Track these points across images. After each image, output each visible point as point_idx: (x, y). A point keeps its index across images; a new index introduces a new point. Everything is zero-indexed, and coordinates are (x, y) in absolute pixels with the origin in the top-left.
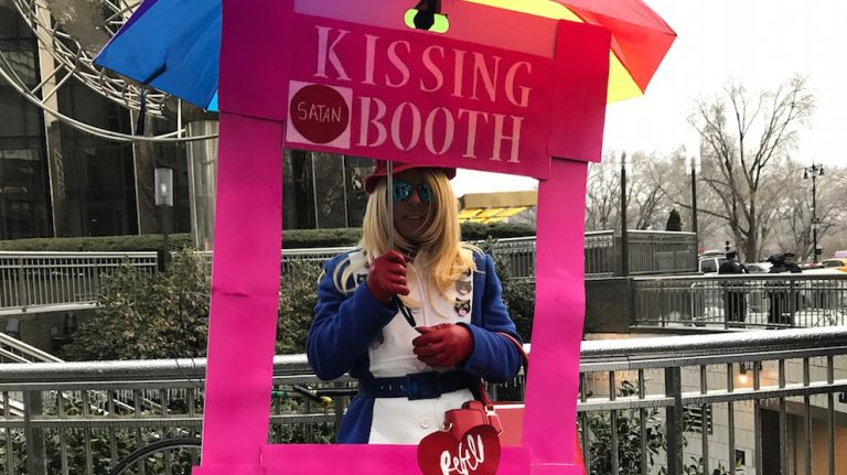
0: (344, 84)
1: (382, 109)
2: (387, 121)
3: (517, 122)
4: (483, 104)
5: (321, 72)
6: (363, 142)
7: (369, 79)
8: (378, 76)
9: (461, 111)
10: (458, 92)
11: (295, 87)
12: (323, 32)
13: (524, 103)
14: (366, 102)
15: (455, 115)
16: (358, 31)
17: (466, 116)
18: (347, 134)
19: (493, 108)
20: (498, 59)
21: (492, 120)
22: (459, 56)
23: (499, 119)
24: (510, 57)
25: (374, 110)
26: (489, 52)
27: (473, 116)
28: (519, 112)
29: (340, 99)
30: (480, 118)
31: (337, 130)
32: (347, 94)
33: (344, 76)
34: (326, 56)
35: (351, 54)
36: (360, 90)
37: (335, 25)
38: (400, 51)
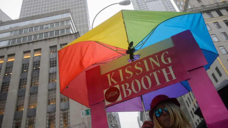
0: (116, 84)
1: (128, 85)
2: (130, 88)
3: (170, 68)
4: (157, 68)
5: (110, 84)
6: (125, 96)
7: (122, 80)
8: (124, 78)
9: (151, 74)
10: (148, 70)
11: (105, 91)
12: (109, 76)
13: (170, 61)
14: (123, 86)
15: (149, 76)
16: (117, 71)
17: (153, 75)
18: (120, 96)
19: (160, 68)
20: (156, 56)
21: (162, 72)
22: (145, 62)
23: (164, 70)
24: (159, 54)
25: (126, 86)
26: (153, 56)
27: (155, 74)
28: (169, 65)
29: (116, 88)
30: (157, 73)
32: (118, 86)
33: (116, 82)
34: (110, 79)
35: (116, 76)
36: (120, 83)
37: (110, 73)
38: (129, 69)
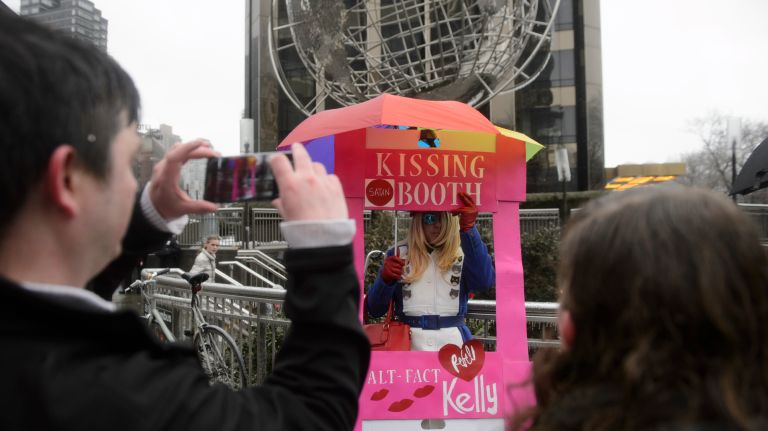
0: (390, 178)
1: (409, 187)
2: (412, 192)
3: (478, 186)
4: (460, 179)
5: (379, 173)
6: (401, 203)
7: (402, 174)
8: (406, 172)
9: (448, 184)
10: (446, 174)
11: (368, 182)
12: (380, 155)
13: (481, 175)
14: (401, 185)
15: (445, 186)
16: (395, 153)
17: (451, 186)
18: (393, 200)
19: (464, 180)
20: (466, 157)
21: (465, 186)
22: (446, 158)
23: (469, 185)
24: (471, 155)
25: (405, 188)
26: (461, 154)
27: (455, 185)
28: (478, 180)
29: (388, 185)
30: (458, 186)
31: (388, 199)
32: (392, 182)
33: (390, 174)
34: (381, 166)
35: (393, 163)
36: (398, 179)
37: (385, 152)
38: (417, 159)
